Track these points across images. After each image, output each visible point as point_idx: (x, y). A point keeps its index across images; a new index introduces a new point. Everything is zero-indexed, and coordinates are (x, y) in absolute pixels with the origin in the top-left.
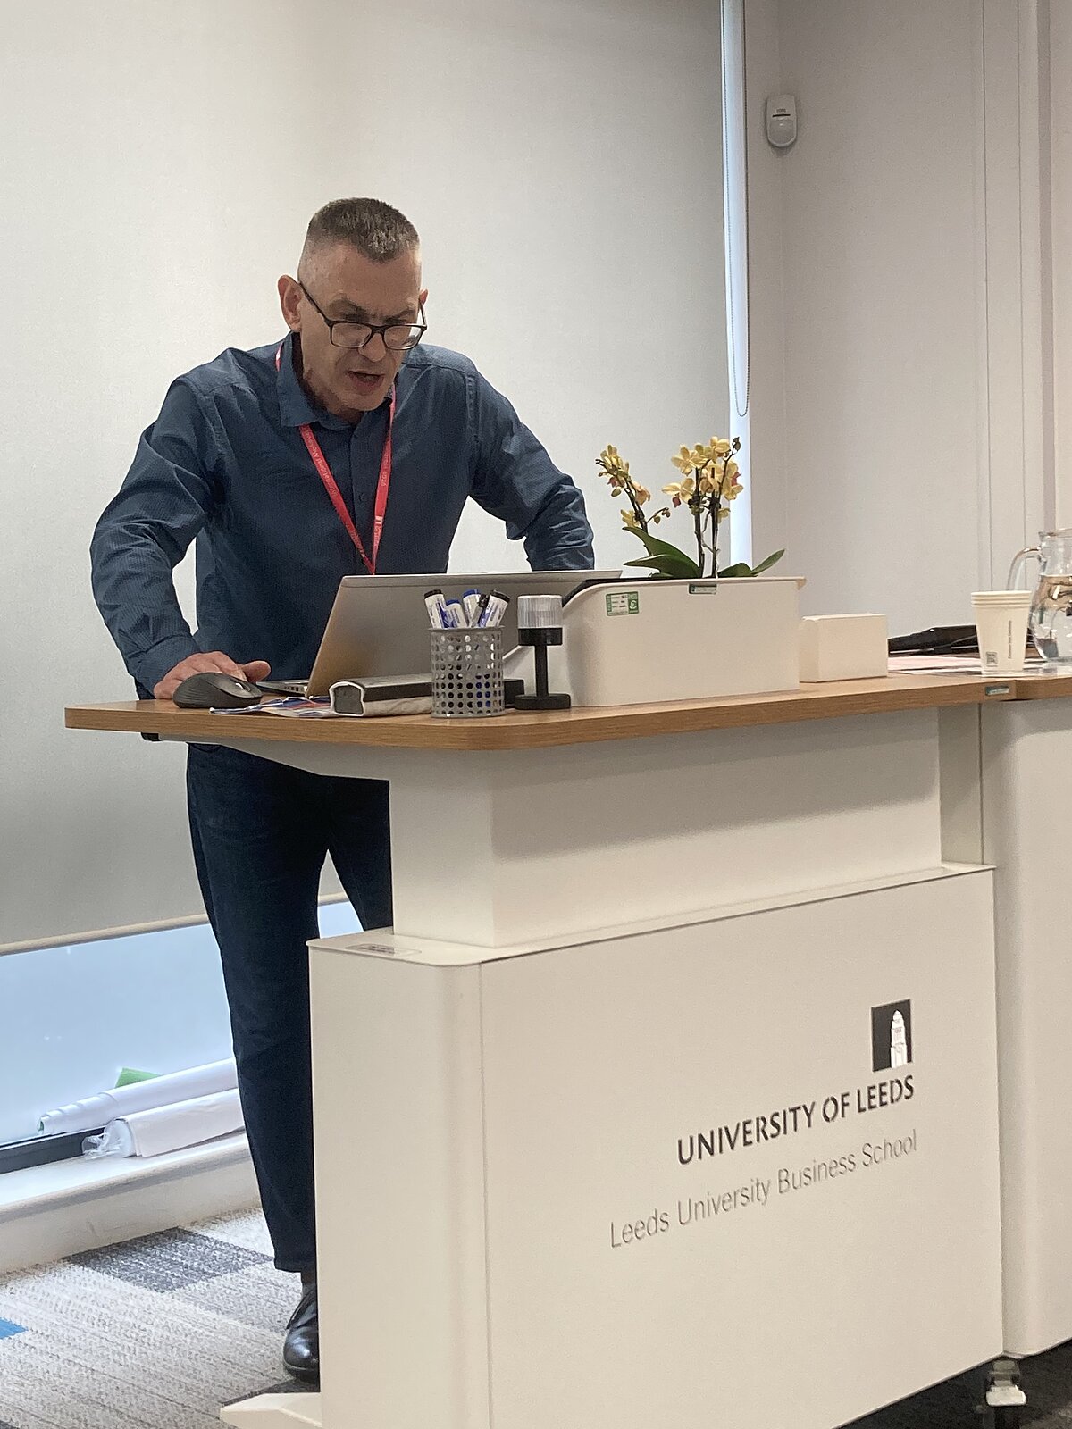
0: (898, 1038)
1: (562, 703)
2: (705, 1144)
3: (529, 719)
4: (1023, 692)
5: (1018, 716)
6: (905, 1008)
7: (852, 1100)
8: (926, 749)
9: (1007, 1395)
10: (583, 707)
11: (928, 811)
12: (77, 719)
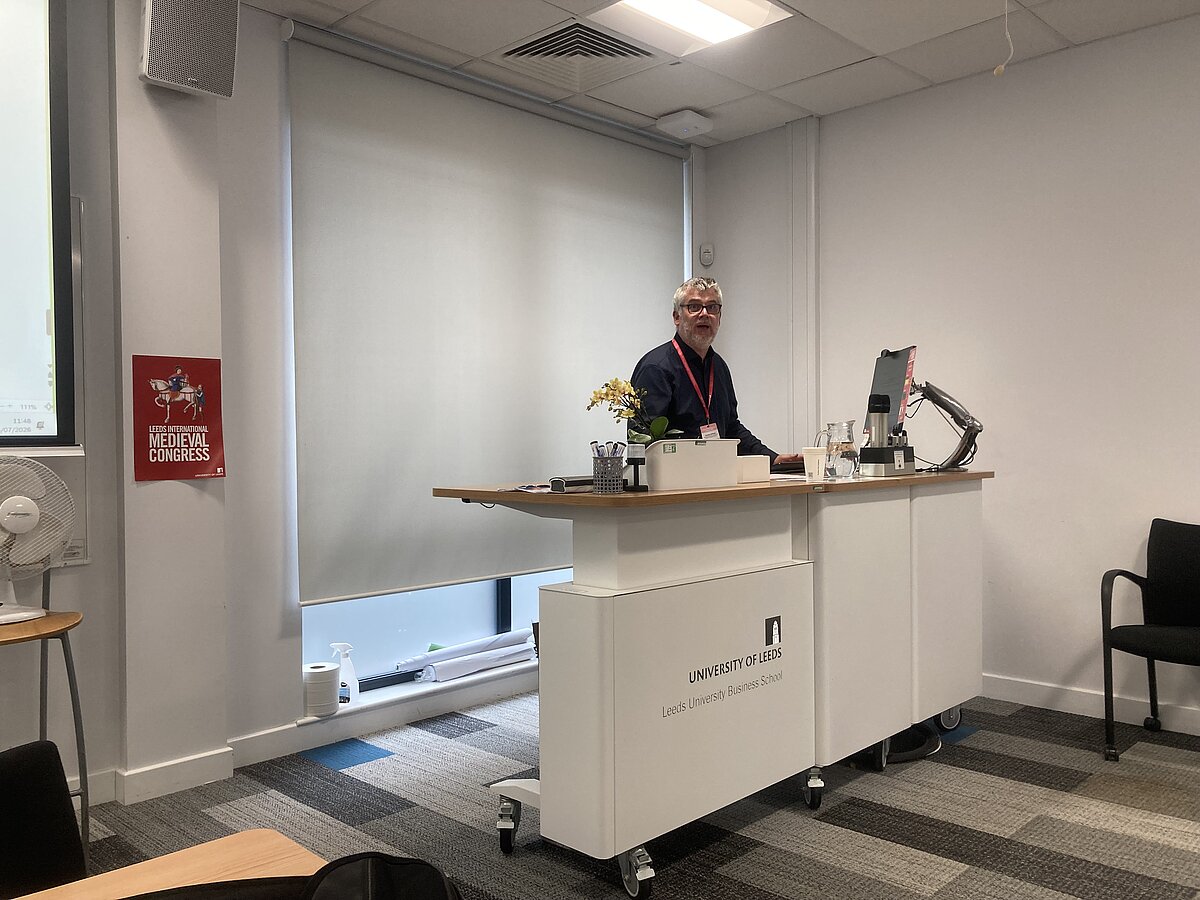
0: (775, 632)
1: (645, 489)
2: (700, 675)
3: (630, 495)
4: (828, 489)
5: (824, 499)
6: (778, 619)
7: (757, 657)
8: (786, 512)
9: (816, 783)
10: (653, 491)
11: (787, 538)
12: (438, 493)
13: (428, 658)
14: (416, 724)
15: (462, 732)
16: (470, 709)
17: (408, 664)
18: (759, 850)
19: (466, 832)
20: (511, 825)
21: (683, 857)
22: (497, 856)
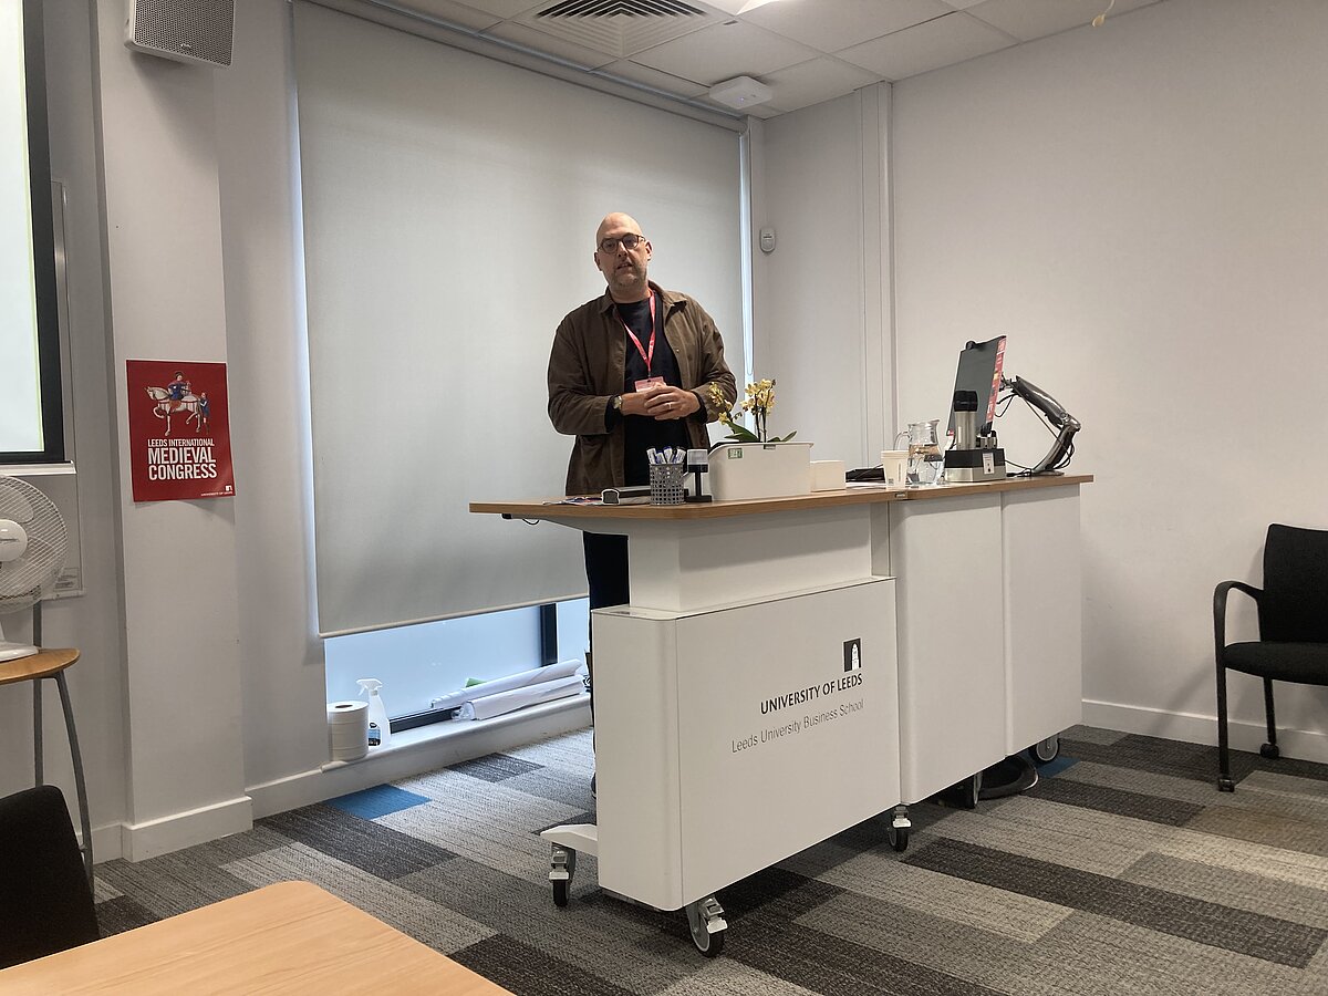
0: (855, 656)
1: (708, 499)
2: (773, 705)
3: (692, 506)
4: (911, 496)
5: (907, 508)
6: (858, 642)
7: (835, 684)
8: (864, 523)
9: (902, 823)
10: (717, 501)
11: (866, 552)
12: (475, 508)
13: (466, 694)
14: (455, 767)
15: (507, 774)
16: (514, 749)
17: (444, 701)
18: (841, 897)
19: (516, 884)
20: (565, 876)
21: (756, 906)
22: (551, 910)
